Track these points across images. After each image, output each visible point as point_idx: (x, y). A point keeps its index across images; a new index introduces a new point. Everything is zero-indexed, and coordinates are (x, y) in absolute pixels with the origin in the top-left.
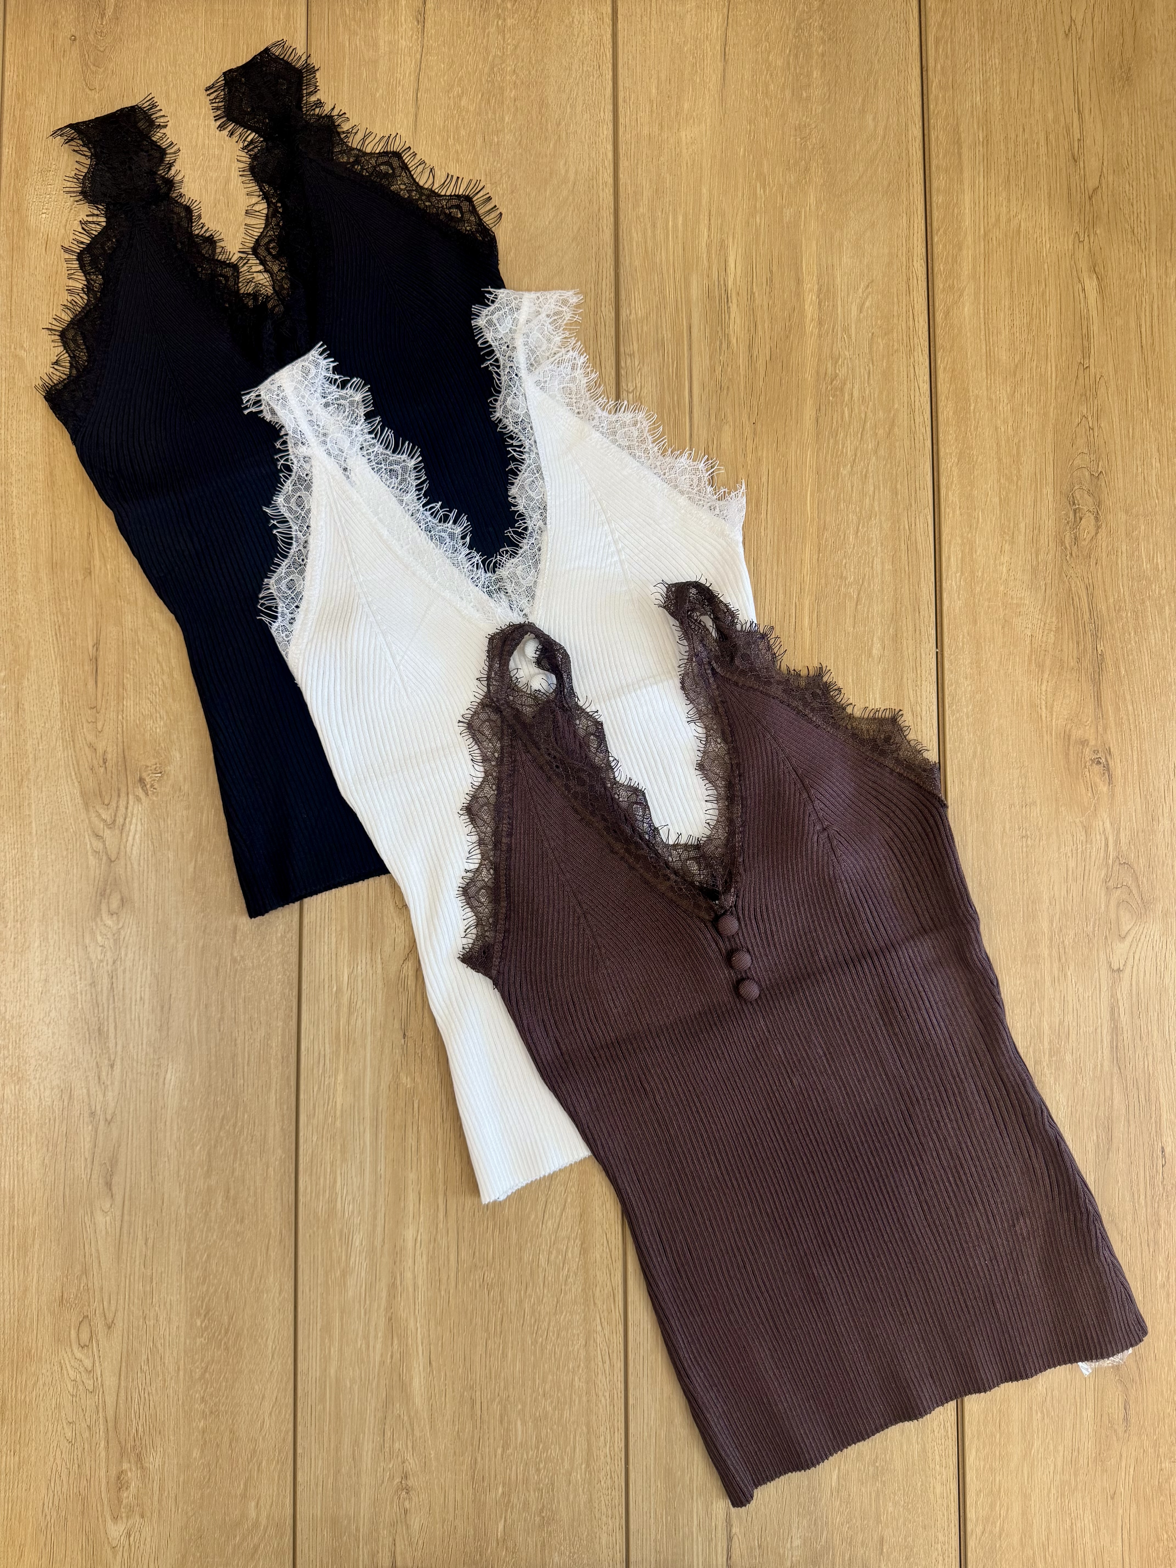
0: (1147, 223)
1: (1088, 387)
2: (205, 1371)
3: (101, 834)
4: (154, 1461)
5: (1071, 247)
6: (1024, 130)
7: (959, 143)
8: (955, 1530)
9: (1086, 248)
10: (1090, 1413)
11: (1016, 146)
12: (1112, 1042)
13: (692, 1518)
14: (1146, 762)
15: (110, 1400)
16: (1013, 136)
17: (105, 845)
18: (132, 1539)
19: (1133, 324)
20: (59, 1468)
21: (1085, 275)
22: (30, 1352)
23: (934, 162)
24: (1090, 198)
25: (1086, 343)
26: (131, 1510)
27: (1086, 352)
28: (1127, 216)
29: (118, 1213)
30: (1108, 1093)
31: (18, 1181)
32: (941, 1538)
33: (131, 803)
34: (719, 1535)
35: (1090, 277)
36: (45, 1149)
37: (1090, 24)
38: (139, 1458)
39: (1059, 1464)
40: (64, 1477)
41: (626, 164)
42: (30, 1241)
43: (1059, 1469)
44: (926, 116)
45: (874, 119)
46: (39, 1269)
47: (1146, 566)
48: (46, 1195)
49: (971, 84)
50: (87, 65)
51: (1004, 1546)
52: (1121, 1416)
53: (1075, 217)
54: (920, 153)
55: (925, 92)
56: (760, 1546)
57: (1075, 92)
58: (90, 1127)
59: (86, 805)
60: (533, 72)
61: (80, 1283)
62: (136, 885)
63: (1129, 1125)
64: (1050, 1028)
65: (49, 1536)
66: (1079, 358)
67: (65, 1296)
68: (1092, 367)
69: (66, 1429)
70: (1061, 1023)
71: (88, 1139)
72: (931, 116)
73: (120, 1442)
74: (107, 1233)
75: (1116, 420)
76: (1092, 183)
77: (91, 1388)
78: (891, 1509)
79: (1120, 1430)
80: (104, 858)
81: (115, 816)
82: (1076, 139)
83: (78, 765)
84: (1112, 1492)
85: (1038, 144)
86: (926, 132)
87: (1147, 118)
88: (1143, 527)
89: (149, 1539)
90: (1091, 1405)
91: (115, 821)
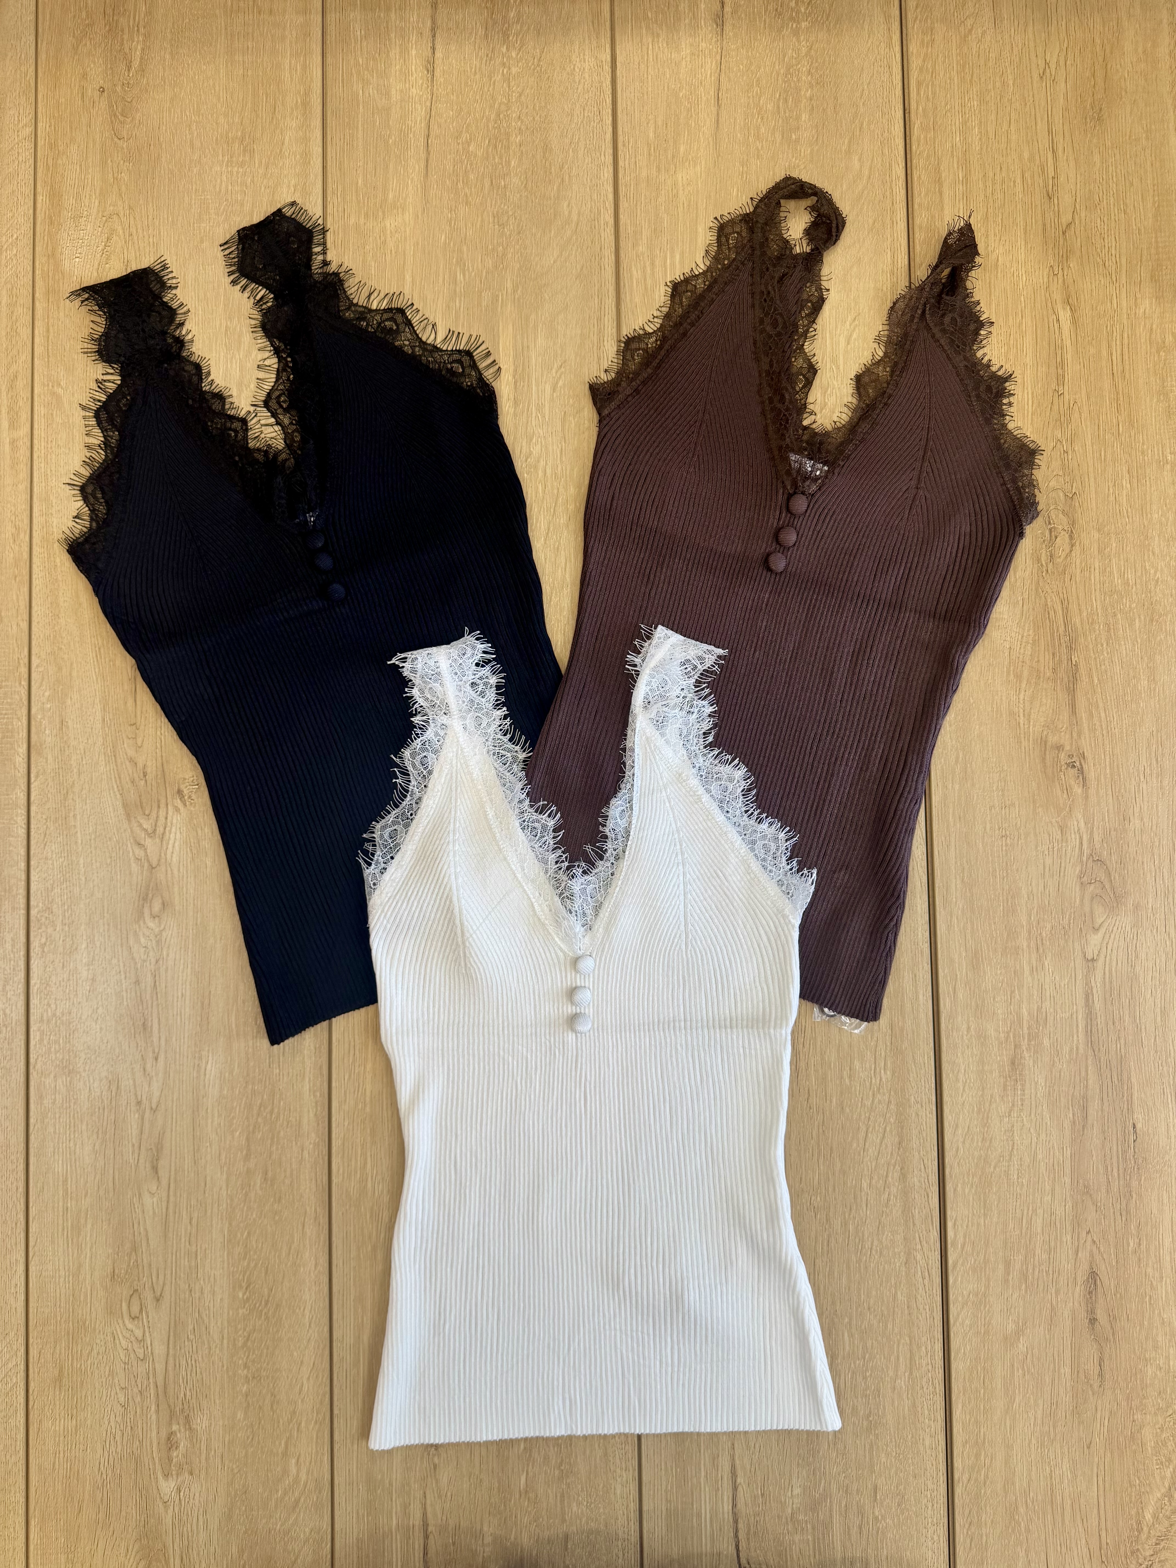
0: (1118, 256)
1: (1062, 412)
2: (248, 1340)
3: (142, 842)
4: (201, 1423)
5: (1046, 280)
6: (1001, 168)
7: (939, 182)
8: (942, 1478)
9: (1060, 281)
10: (1068, 1370)
11: (994, 184)
12: (1086, 1026)
13: (700, 1470)
14: (1118, 766)
15: (160, 1367)
16: (991, 174)
17: (146, 852)
18: (182, 1494)
19: (1104, 353)
20: (114, 1431)
21: (1059, 306)
22: (84, 1324)
23: (917, 201)
24: (1064, 233)
25: (1060, 371)
26: (180, 1467)
27: (1060, 380)
28: (1099, 250)
29: (164, 1195)
30: (1083, 1074)
31: (71, 1166)
32: (930, 1486)
33: (170, 813)
34: (725, 1485)
35: (1064, 309)
36: (95, 1136)
37: (1063, 67)
38: (187, 1419)
39: (1039, 1416)
40: (118, 1438)
41: (626, 205)
42: (82, 1221)
43: (1039, 1422)
44: (908, 157)
45: (860, 160)
46: (91, 1248)
47: (1118, 581)
48: (97, 1178)
49: (951, 125)
50: (115, 115)
51: (989, 1492)
52: (1096, 1372)
53: (1050, 251)
54: (903, 192)
55: (908, 133)
56: (763, 1495)
57: (1050, 132)
58: (137, 1116)
59: (128, 816)
60: (537, 118)
61: (130, 1260)
62: (176, 890)
63: (1103, 1104)
64: (1029, 1014)
65: (105, 1493)
66: (1054, 386)
67: (116, 1271)
68: (1066, 393)
69: (120, 1395)
70: (1039, 1009)
71: (135, 1127)
72: (913, 157)
73: (169, 1406)
74: (154, 1213)
75: (1089, 443)
76: (1066, 219)
77: (142, 1357)
78: (883, 1460)
79: (1096, 1386)
80: (146, 865)
81: (156, 825)
82: (1050, 177)
83: (120, 778)
84: (1088, 1442)
85: (1014, 182)
86: (909, 172)
87: (1118, 156)
88: (1114, 545)
89: (197, 1495)
90: (1068, 1362)
91: (155, 830)
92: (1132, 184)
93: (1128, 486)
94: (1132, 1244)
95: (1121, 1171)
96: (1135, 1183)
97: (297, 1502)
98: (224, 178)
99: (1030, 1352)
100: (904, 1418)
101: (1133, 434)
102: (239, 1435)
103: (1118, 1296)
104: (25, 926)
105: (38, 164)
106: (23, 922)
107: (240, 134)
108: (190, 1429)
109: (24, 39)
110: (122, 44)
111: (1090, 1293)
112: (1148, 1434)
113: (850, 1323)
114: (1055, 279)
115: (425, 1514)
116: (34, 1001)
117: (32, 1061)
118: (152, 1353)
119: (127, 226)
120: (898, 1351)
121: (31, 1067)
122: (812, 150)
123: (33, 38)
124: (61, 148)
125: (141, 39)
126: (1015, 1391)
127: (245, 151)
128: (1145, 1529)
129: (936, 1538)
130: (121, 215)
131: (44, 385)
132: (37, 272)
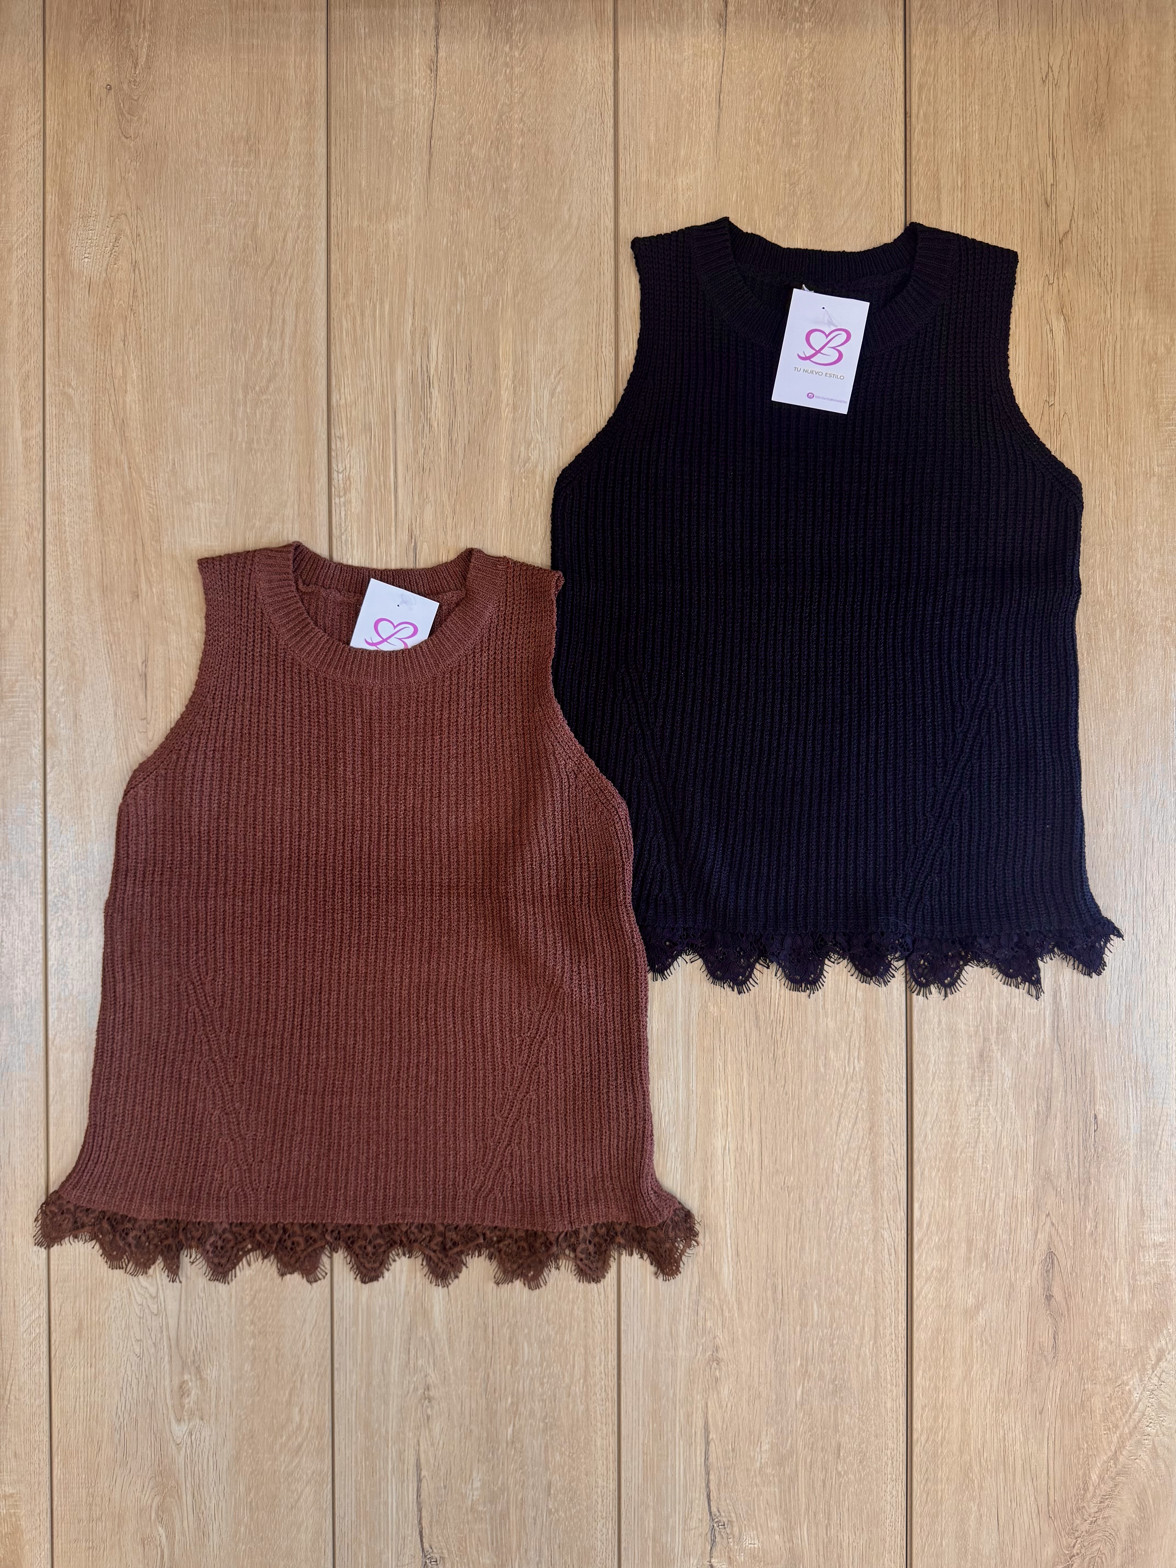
92: (1130, 193)
93: (1115, 497)
94: (1089, 1227)
95: (1082, 1158)
96: (1093, 1170)
97: (300, 1446)
98: (230, 178)
99: (988, 1325)
100: (868, 1383)
101: (1121, 446)
102: (247, 1385)
103: (1074, 1275)
104: (43, 910)
105: (47, 163)
106: (40, 906)
107: (245, 133)
108: (201, 1378)
109: (31, 34)
110: (128, 41)
111: (1048, 1271)
112: (1097, 1403)
113: (819, 1295)
114: (1050, 288)
115: (418, 1460)
116: (52, 981)
117: (50, 1037)
118: (165, 1309)
119: (135, 227)
120: (864, 1322)
121: (50, 1043)
122: (812, 155)
123: (40, 33)
124: (69, 147)
125: (147, 35)
126: (972, 1360)
127: (250, 150)
128: (1091, 1488)
129: (894, 1493)
130: (129, 215)
131: (55, 384)
132: (47, 272)
